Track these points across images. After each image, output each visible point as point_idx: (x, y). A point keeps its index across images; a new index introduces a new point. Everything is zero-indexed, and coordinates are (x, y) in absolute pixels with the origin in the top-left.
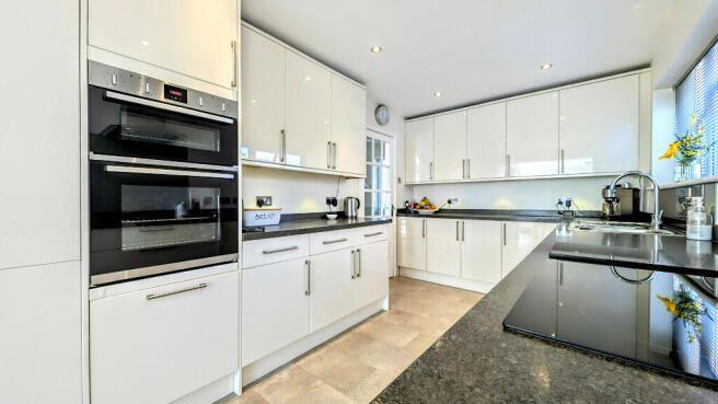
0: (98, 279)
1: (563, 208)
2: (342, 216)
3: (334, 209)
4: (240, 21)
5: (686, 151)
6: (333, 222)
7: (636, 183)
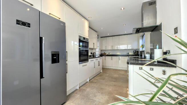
0: (80, 63)
1: (127, 54)
2: (93, 56)
3: (92, 55)
4: (88, 27)
5: (143, 46)
6: (92, 57)
7: (138, 50)
